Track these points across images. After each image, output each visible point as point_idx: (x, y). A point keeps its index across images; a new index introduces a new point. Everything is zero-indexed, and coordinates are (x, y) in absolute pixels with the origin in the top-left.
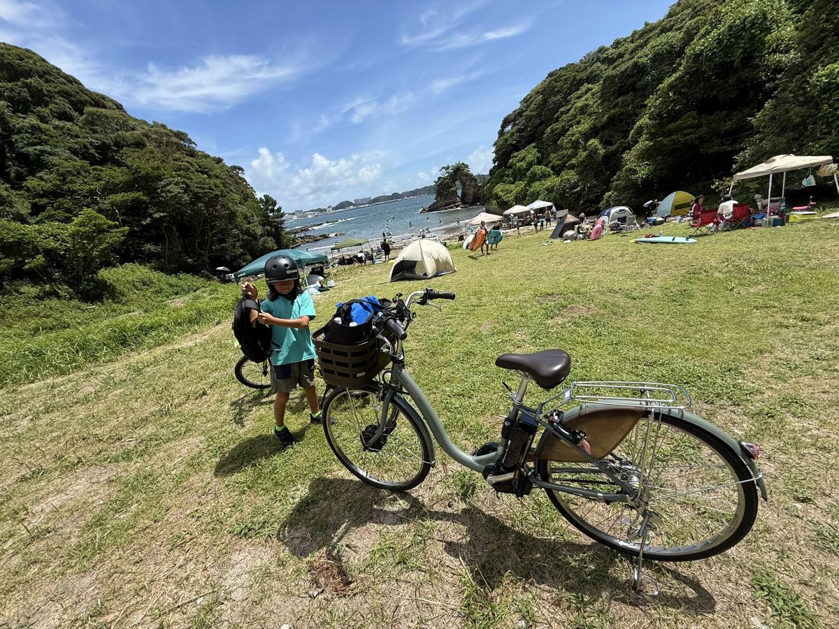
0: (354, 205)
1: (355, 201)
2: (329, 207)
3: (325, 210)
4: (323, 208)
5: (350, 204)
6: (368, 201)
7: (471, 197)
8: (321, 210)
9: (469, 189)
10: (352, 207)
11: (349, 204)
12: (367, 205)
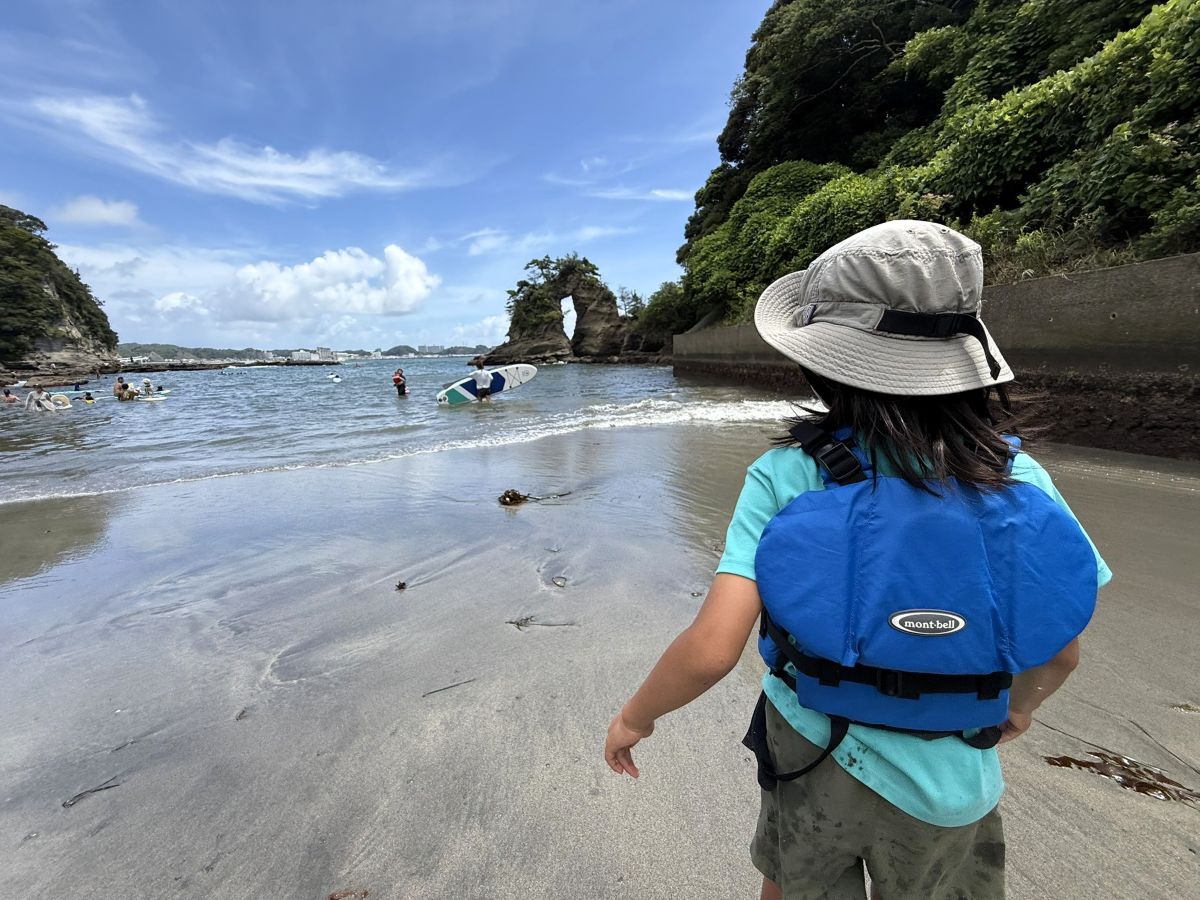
0: (416, 353)
1: (420, 347)
2: (377, 351)
3: (369, 354)
4: (367, 351)
5: (412, 350)
6: (440, 350)
7: (598, 341)
8: (362, 353)
9: (595, 321)
10: (412, 355)
11: (409, 350)
12: (436, 356)
